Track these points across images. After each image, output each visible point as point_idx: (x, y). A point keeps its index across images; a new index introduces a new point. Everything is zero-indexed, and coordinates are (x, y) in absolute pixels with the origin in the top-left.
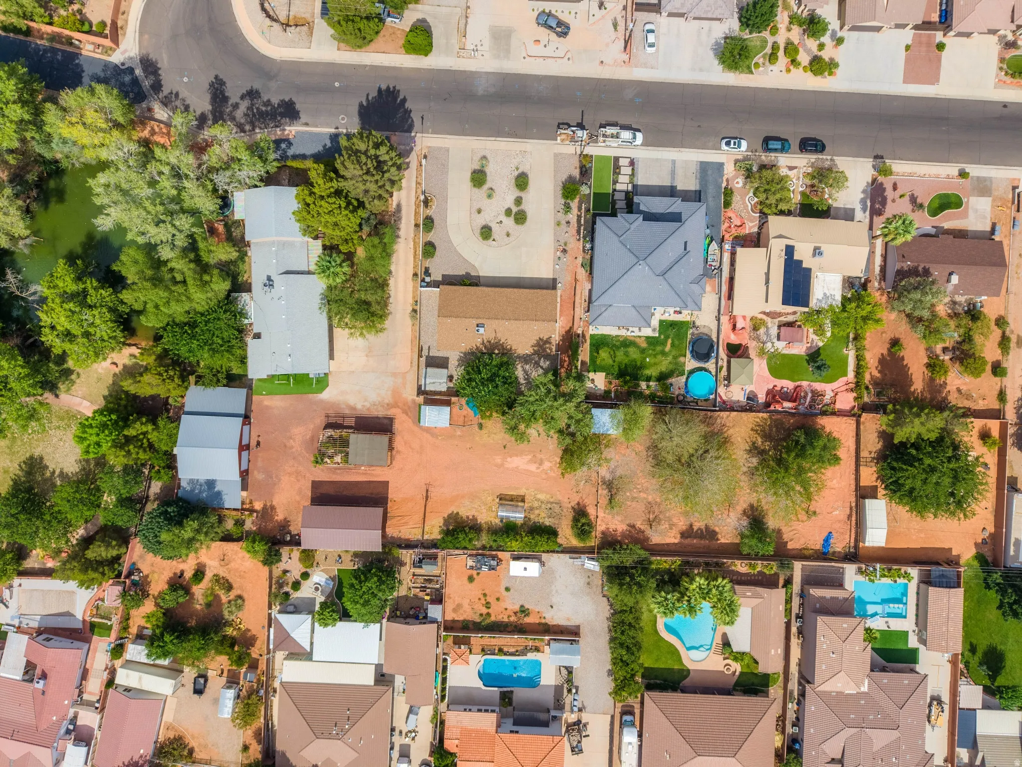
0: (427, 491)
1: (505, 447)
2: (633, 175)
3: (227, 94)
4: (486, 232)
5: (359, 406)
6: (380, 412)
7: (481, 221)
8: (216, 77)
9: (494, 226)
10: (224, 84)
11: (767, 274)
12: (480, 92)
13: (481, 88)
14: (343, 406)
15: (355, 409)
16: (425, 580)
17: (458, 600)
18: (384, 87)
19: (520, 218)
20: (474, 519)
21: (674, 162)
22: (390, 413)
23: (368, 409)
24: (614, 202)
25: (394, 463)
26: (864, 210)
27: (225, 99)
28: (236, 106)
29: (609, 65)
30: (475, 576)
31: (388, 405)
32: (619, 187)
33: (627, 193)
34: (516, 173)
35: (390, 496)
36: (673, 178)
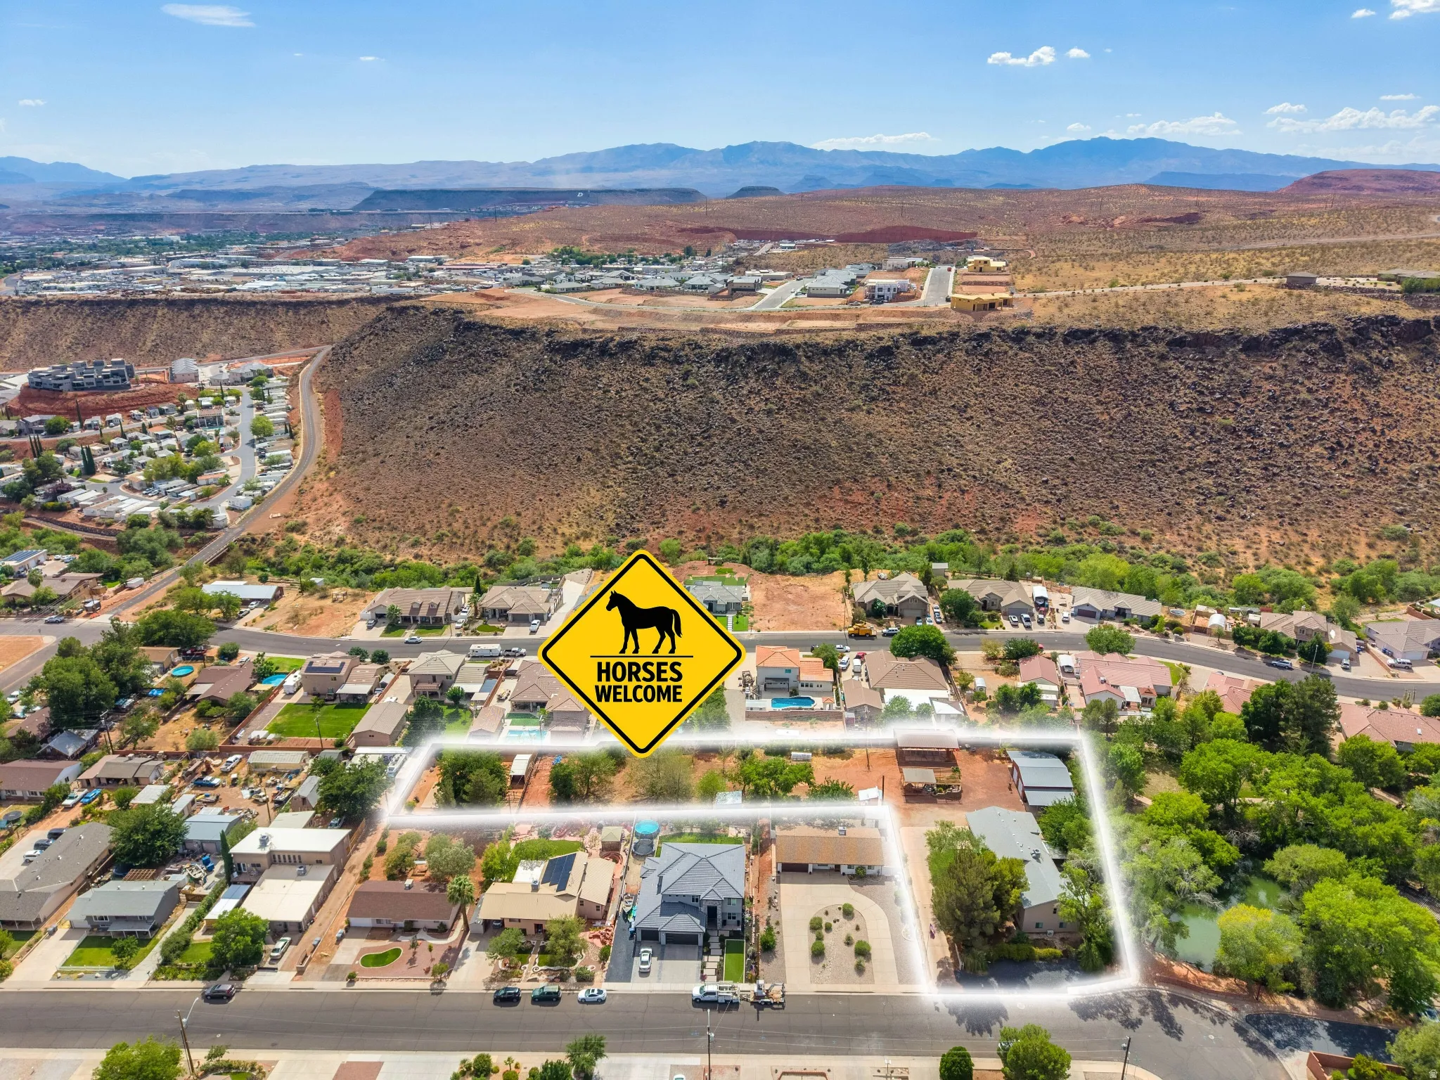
2: (703, 966)
3: (1158, 1023)
4: (848, 912)
6: (918, 805)
7: (854, 923)
8: (1179, 1039)
9: (842, 919)
10: (1168, 1033)
11: (583, 880)
12: (874, 1035)
13: (875, 1041)
18: (985, 1034)
19: (815, 926)
21: (659, 980)
22: (909, 805)
23: (928, 806)
24: (722, 947)
26: (467, 950)
27: (1157, 1018)
28: (1143, 1012)
29: (728, 1067)
32: (717, 959)
33: (708, 953)
34: (824, 962)
36: (661, 967)
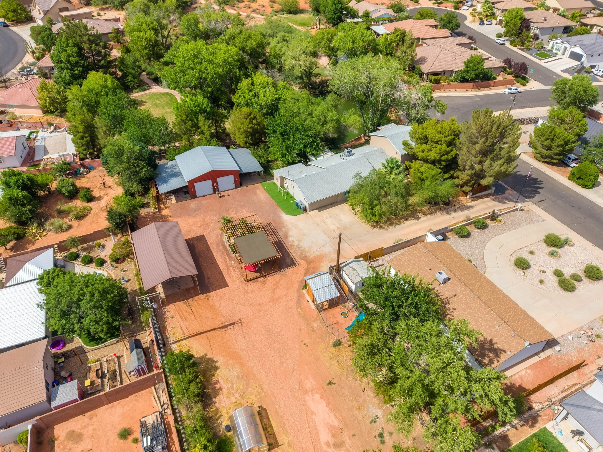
0: (233, 324)
1: (330, 383)
5: (290, 239)
6: (294, 254)
7: (526, 257)
9: (534, 268)
14: (284, 230)
15: (286, 236)
16: (115, 371)
17: (87, 432)
19: (567, 286)
20: (217, 392)
23: (292, 246)
25: (250, 283)
30: (131, 438)
31: (305, 257)
35: (212, 294)
